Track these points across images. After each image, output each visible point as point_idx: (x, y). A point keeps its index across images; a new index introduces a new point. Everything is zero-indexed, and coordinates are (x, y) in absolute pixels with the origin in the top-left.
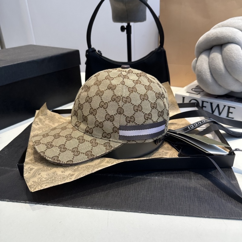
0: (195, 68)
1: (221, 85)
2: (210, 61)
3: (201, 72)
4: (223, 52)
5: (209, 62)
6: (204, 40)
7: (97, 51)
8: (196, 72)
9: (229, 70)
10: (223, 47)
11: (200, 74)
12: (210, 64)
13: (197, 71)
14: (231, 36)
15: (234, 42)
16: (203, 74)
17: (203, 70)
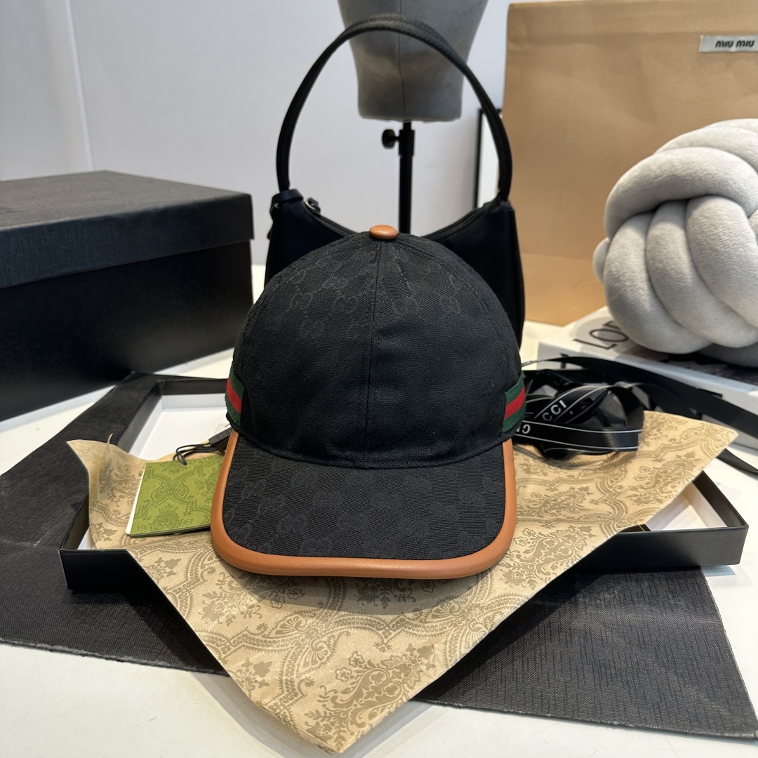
0: (601, 267)
1: (680, 321)
2: (648, 248)
3: (621, 278)
4: (690, 221)
5: (645, 250)
6: (635, 182)
7: (305, 200)
8: (605, 278)
9: (707, 277)
10: (690, 206)
11: (617, 285)
12: (649, 256)
13: (608, 275)
14: (716, 174)
15: (725, 194)
16: (626, 286)
17: (627, 274)
